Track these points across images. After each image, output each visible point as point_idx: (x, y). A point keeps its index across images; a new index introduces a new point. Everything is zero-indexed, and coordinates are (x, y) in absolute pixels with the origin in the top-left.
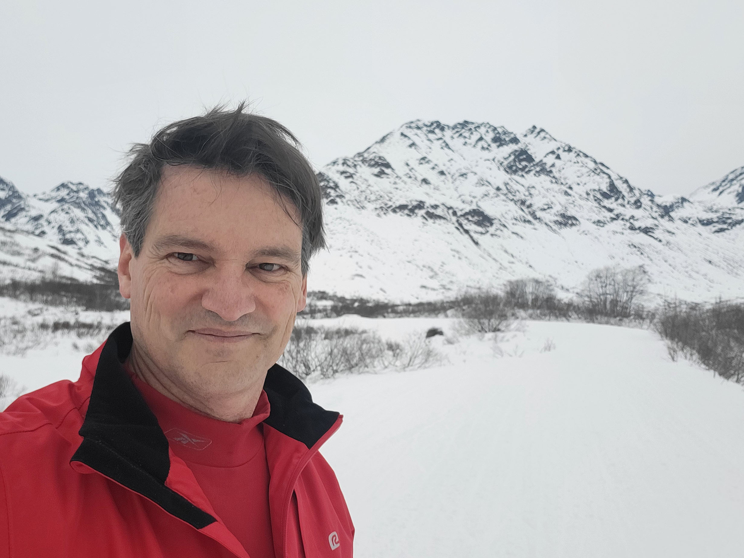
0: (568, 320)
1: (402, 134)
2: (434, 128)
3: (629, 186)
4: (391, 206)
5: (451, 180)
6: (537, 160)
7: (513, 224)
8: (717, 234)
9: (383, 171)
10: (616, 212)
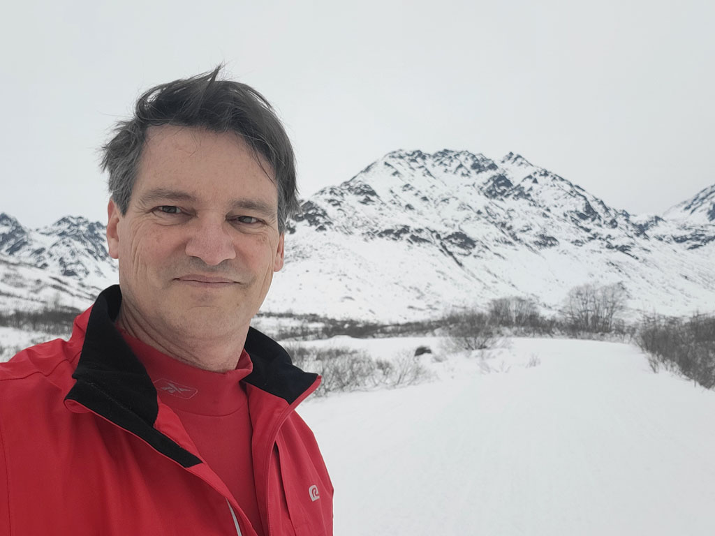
0: (552, 336)
1: (386, 164)
2: (416, 157)
3: (605, 207)
4: (378, 231)
5: (433, 205)
6: (515, 185)
7: (495, 245)
8: (691, 250)
9: (369, 198)
10: (593, 232)
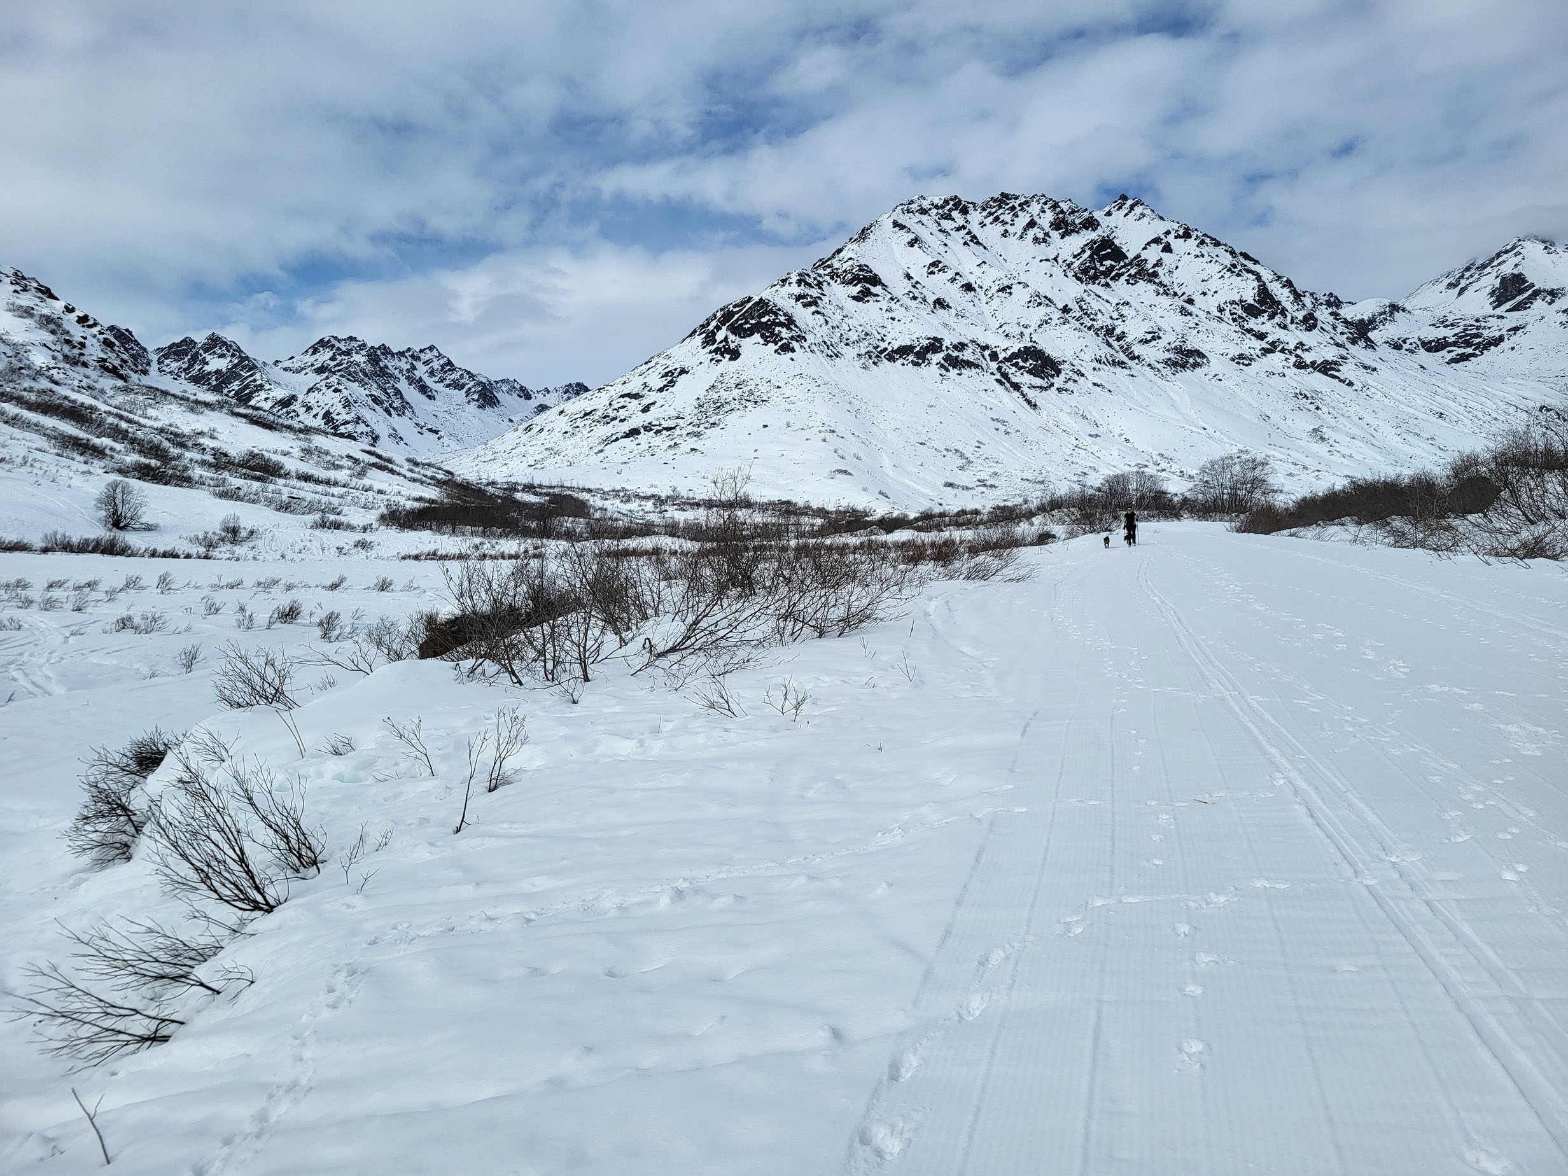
1: (896, 224)
2: (951, 210)
3: (1294, 292)
4: (886, 349)
5: (984, 299)
6: (1131, 255)
7: (1094, 369)
8: (1454, 365)
9: (868, 289)
10: (1270, 339)
